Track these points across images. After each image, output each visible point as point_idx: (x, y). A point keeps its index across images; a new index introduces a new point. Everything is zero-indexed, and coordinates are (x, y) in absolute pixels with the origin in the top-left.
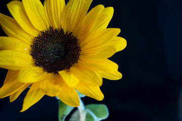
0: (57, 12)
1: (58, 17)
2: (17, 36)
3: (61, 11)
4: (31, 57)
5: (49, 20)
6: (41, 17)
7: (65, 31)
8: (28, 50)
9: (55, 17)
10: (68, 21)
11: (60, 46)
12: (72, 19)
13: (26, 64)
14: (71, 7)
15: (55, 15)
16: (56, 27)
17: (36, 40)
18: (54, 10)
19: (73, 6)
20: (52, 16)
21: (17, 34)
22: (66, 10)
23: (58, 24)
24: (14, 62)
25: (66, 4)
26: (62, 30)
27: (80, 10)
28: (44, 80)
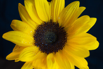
0: (58, 11)
1: (57, 15)
2: (27, 22)
3: (60, 11)
4: (33, 39)
5: (51, 15)
6: (46, 12)
7: (60, 25)
8: (32, 33)
9: (56, 15)
10: (63, 19)
11: (54, 34)
12: (66, 19)
13: (29, 43)
14: (68, 10)
15: (56, 13)
16: (55, 21)
17: (39, 27)
18: (56, 10)
19: (69, 10)
20: (53, 13)
21: (27, 20)
22: (64, 12)
23: (56, 19)
24: (21, 41)
25: (65, 7)
26: (58, 24)
27: (73, 15)
28: (36, 59)
